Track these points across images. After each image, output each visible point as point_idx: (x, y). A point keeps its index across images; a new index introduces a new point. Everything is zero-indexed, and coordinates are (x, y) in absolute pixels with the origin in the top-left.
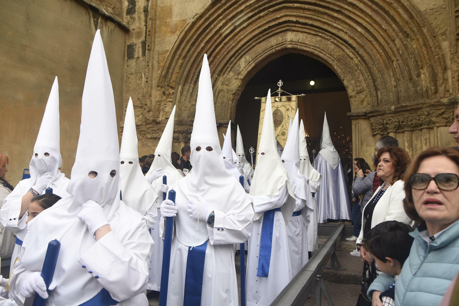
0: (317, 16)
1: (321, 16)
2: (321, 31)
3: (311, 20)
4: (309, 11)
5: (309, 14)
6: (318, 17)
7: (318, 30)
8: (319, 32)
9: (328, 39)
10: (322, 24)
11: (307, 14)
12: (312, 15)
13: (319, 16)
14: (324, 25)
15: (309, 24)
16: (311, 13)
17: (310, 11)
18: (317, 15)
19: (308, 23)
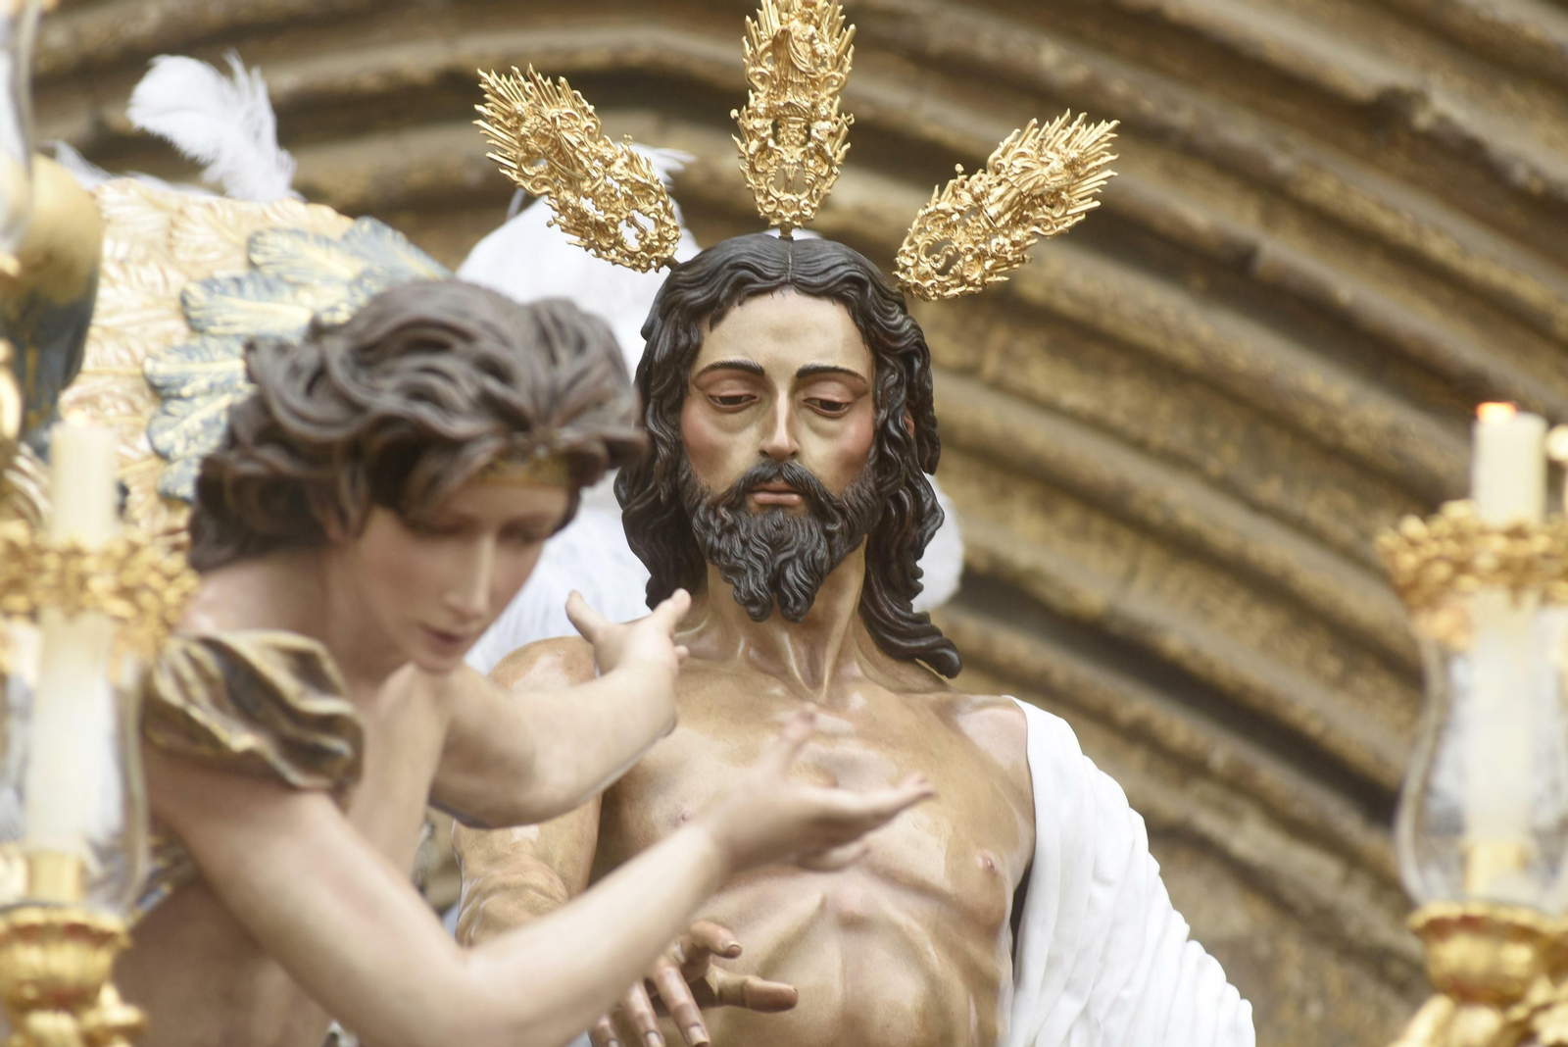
0: (1226, 487)
1: (1316, 509)
2: (1274, 775)
3: (1110, 541)
4: (1082, 365)
5: (1073, 417)
6: (1256, 507)
7: (1223, 749)
8: (1239, 786)
9: (1397, 970)
10: (1311, 667)
11: (1049, 407)
12: (1139, 445)
13: (1271, 490)
14: (1340, 683)
15: (1051, 595)
16: (1122, 399)
17: (1104, 370)
18: (1227, 458)
19: (1034, 574)
